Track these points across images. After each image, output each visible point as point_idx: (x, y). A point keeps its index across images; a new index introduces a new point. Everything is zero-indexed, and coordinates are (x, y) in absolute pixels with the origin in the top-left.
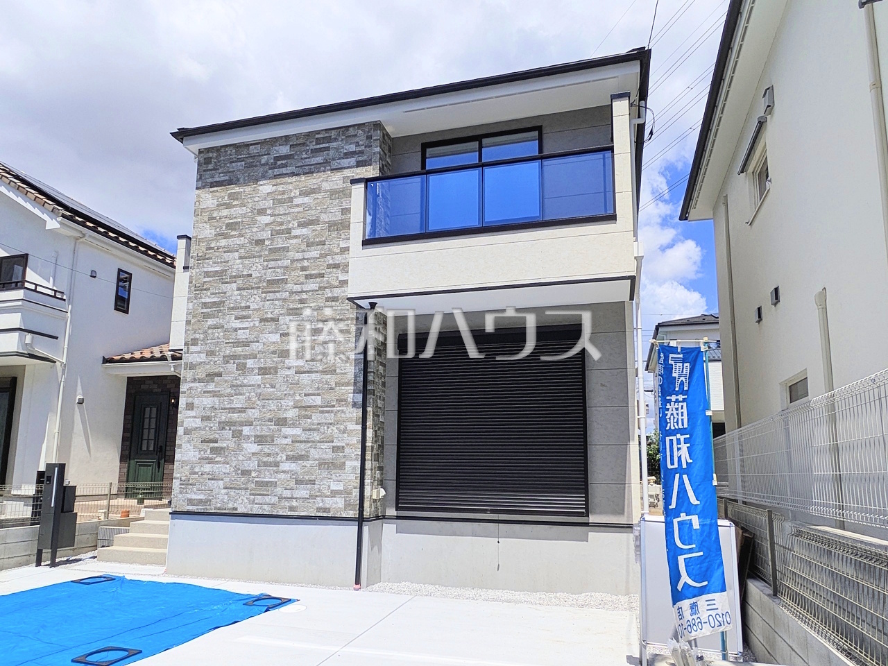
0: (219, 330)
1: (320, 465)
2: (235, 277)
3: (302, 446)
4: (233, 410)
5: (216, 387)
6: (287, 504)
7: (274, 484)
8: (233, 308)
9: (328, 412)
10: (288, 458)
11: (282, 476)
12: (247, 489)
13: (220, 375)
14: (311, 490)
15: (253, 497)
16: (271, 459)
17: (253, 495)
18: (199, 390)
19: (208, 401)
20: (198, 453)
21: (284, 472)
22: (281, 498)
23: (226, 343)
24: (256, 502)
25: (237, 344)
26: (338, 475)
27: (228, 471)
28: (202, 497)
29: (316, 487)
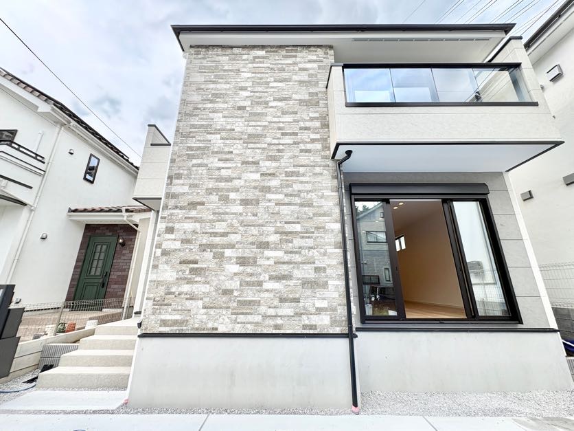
0: (203, 168)
1: (303, 284)
2: (219, 130)
3: (285, 267)
4: (215, 234)
5: (198, 213)
6: (272, 322)
7: (258, 303)
8: (217, 153)
9: (309, 237)
10: (271, 278)
11: (267, 295)
12: (229, 308)
13: (203, 204)
14: (295, 308)
15: (234, 316)
16: (254, 279)
17: (235, 314)
18: (180, 216)
19: (189, 226)
20: (175, 274)
21: (267, 291)
22: (265, 317)
23: (210, 178)
24: (238, 320)
25: (220, 179)
26: (322, 293)
27: (208, 291)
28: (178, 317)
29: (301, 304)
